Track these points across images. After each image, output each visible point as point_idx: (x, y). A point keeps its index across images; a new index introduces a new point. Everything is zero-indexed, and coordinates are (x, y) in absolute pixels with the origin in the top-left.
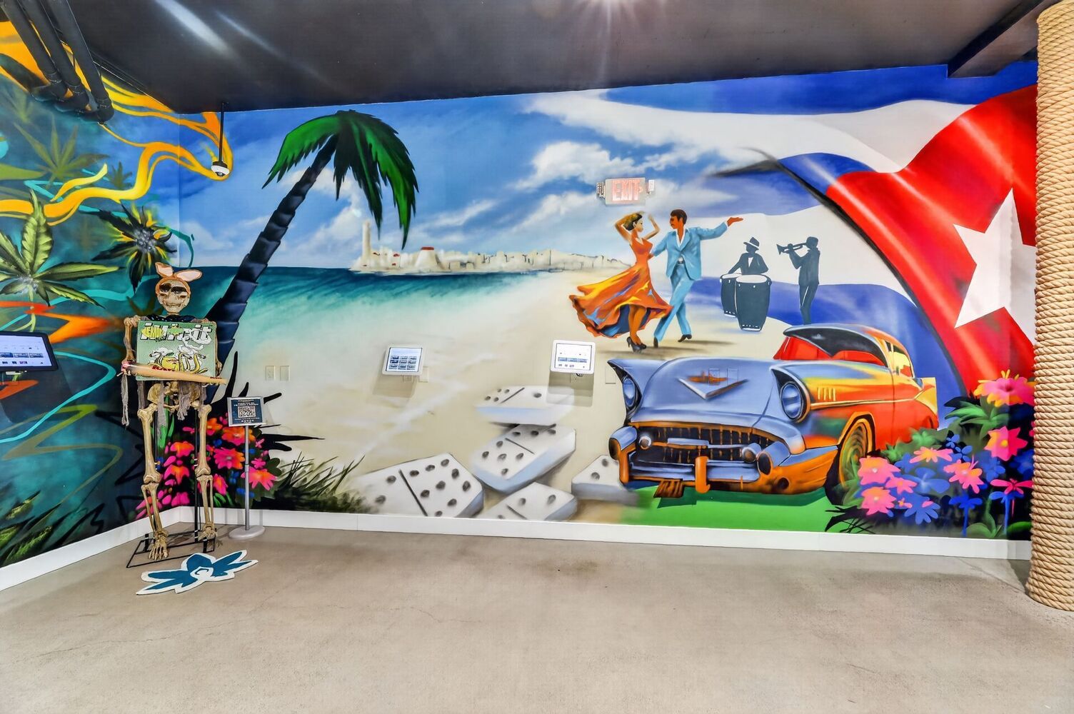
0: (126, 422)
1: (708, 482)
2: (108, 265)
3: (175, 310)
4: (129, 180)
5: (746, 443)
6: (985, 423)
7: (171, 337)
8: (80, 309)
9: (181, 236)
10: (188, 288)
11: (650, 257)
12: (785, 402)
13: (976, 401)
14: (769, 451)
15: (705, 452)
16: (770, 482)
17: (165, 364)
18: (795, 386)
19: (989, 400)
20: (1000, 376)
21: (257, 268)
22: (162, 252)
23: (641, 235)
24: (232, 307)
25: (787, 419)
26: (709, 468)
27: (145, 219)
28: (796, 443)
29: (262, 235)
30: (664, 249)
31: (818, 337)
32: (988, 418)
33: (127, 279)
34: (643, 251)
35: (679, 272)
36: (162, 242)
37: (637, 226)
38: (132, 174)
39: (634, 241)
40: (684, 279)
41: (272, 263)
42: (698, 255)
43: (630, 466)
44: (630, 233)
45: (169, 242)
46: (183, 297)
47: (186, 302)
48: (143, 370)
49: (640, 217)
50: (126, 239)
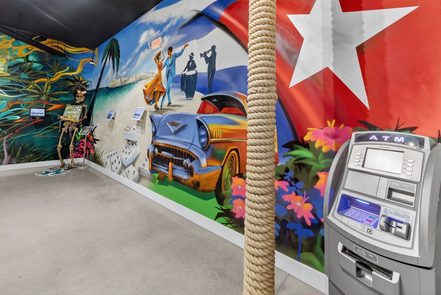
1: (173, 176)
5: (186, 158)
6: (315, 165)
7: (72, 109)
11: (162, 69)
12: (200, 137)
13: (307, 145)
14: (194, 164)
15: (172, 160)
16: (193, 182)
18: (204, 129)
19: (317, 145)
20: (326, 125)
23: (160, 61)
25: (200, 147)
26: (173, 169)
28: (204, 162)
30: (165, 65)
31: (215, 100)
32: (317, 161)
34: (160, 67)
35: (169, 74)
36: (84, 85)
37: (159, 57)
38: (76, 68)
39: (158, 64)
40: (170, 77)
42: (175, 65)
43: (152, 163)
44: (157, 60)
45: (87, 84)
49: (160, 53)
50: (73, 84)
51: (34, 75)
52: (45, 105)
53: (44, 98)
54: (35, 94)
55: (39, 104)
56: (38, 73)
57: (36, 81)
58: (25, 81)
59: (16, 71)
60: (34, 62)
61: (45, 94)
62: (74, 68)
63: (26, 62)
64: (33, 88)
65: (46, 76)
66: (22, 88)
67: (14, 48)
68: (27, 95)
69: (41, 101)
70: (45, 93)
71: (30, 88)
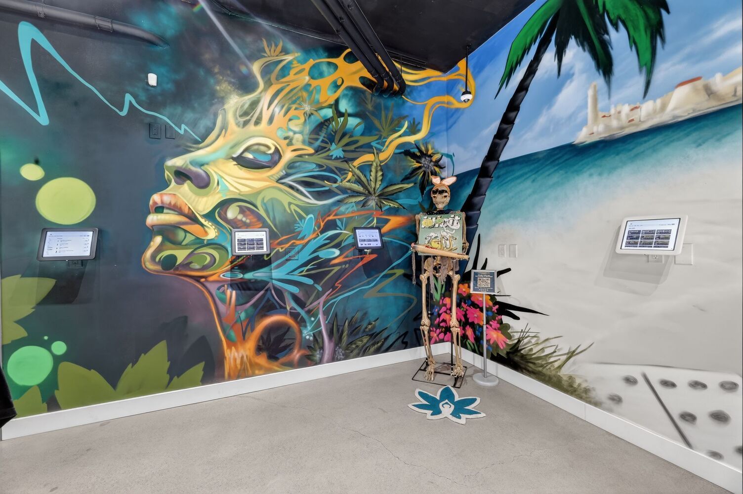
0: (414, 282)
2: (408, 183)
3: (440, 206)
4: (419, 127)
7: (437, 225)
8: (394, 212)
9: (448, 156)
10: (448, 190)
17: (434, 245)
21: (492, 164)
22: (437, 169)
24: (476, 200)
27: (427, 150)
29: (496, 137)
33: (419, 191)
36: (437, 163)
38: (420, 123)
41: (503, 158)
45: (441, 162)
46: (446, 197)
47: (448, 199)
48: (421, 248)
50: (418, 165)
51: (352, 147)
52: (377, 219)
53: (372, 203)
54: (358, 194)
55: (367, 218)
56: (357, 142)
57: (356, 163)
58: (338, 164)
59: (323, 141)
60: (350, 115)
61: (375, 193)
62: (416, 123)
63: (336, 116)
64: (354, 179)
65: (371, 147)
66: (335, 181)
67: (314, 83)
68: (345, 199)
69: (369, 210)
70: (374, 189)
71: (349, 181)
